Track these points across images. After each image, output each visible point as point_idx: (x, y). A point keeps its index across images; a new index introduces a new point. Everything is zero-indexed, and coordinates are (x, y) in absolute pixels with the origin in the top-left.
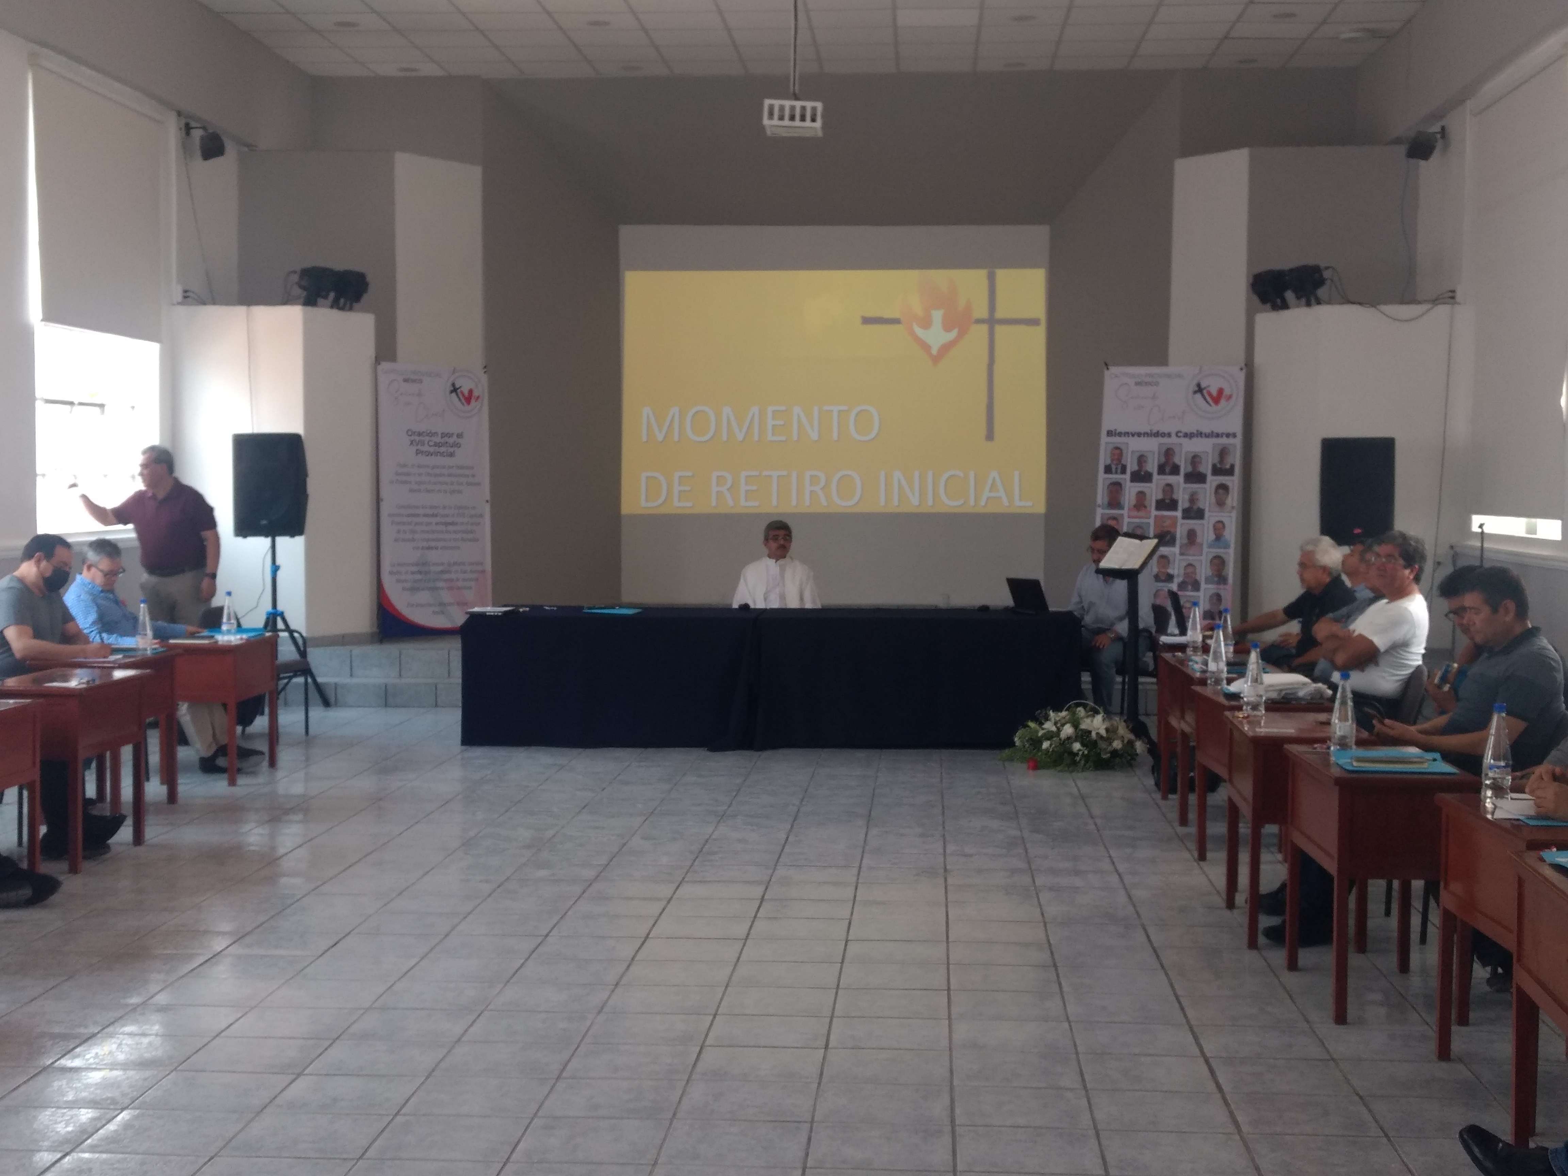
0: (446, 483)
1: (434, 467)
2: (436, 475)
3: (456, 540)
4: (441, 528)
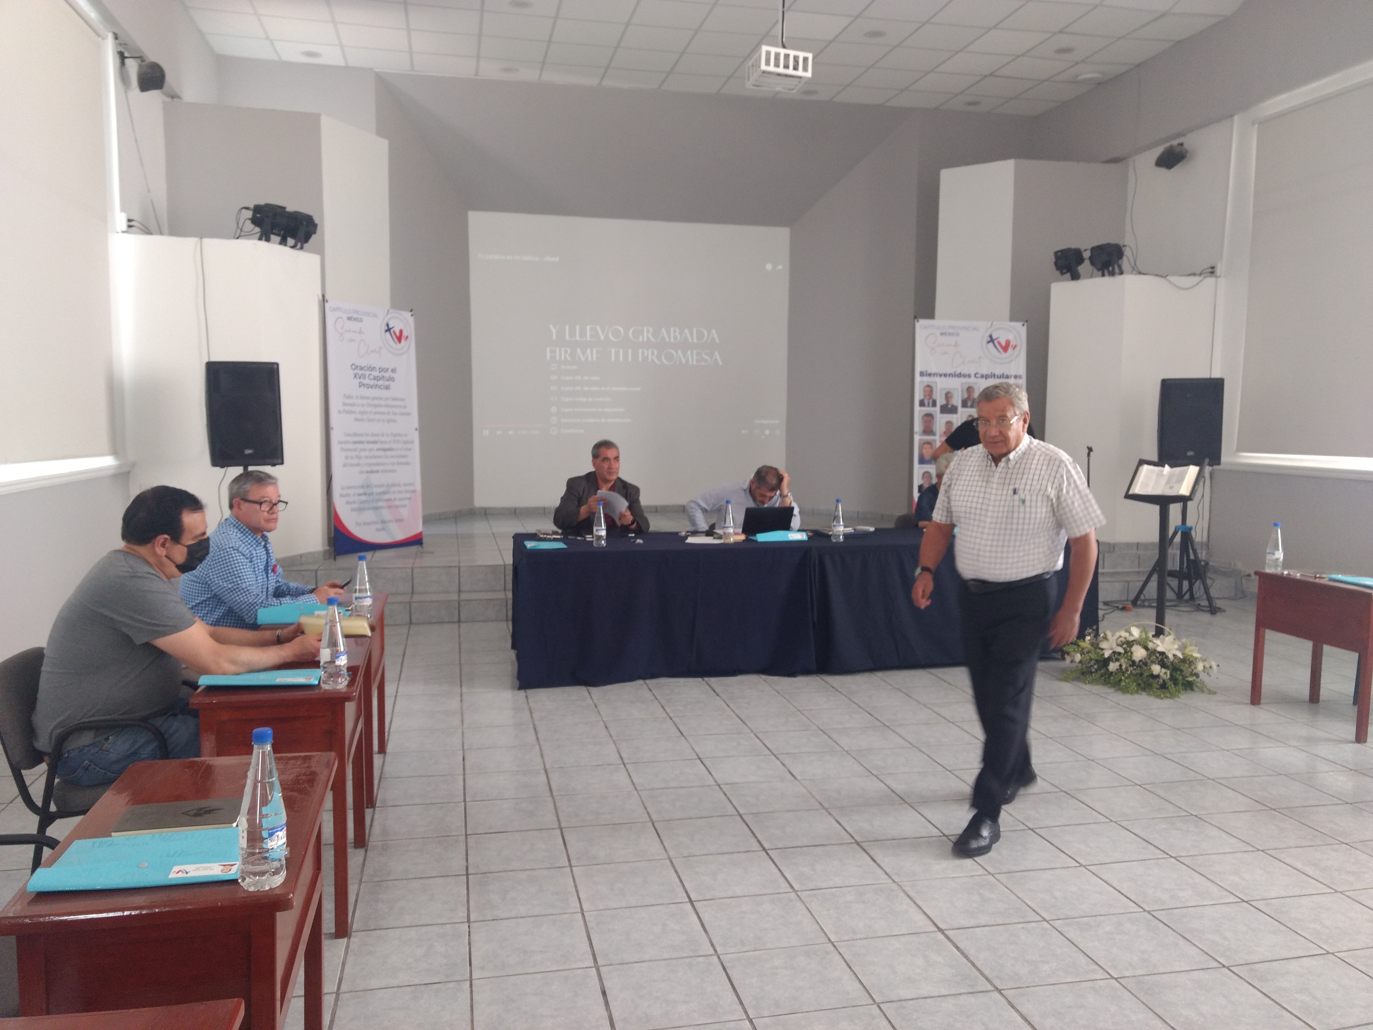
0: (383, 413)
1: (374, 398)
2: (376, 406)
3: (393, 464)
4: (381, 453)
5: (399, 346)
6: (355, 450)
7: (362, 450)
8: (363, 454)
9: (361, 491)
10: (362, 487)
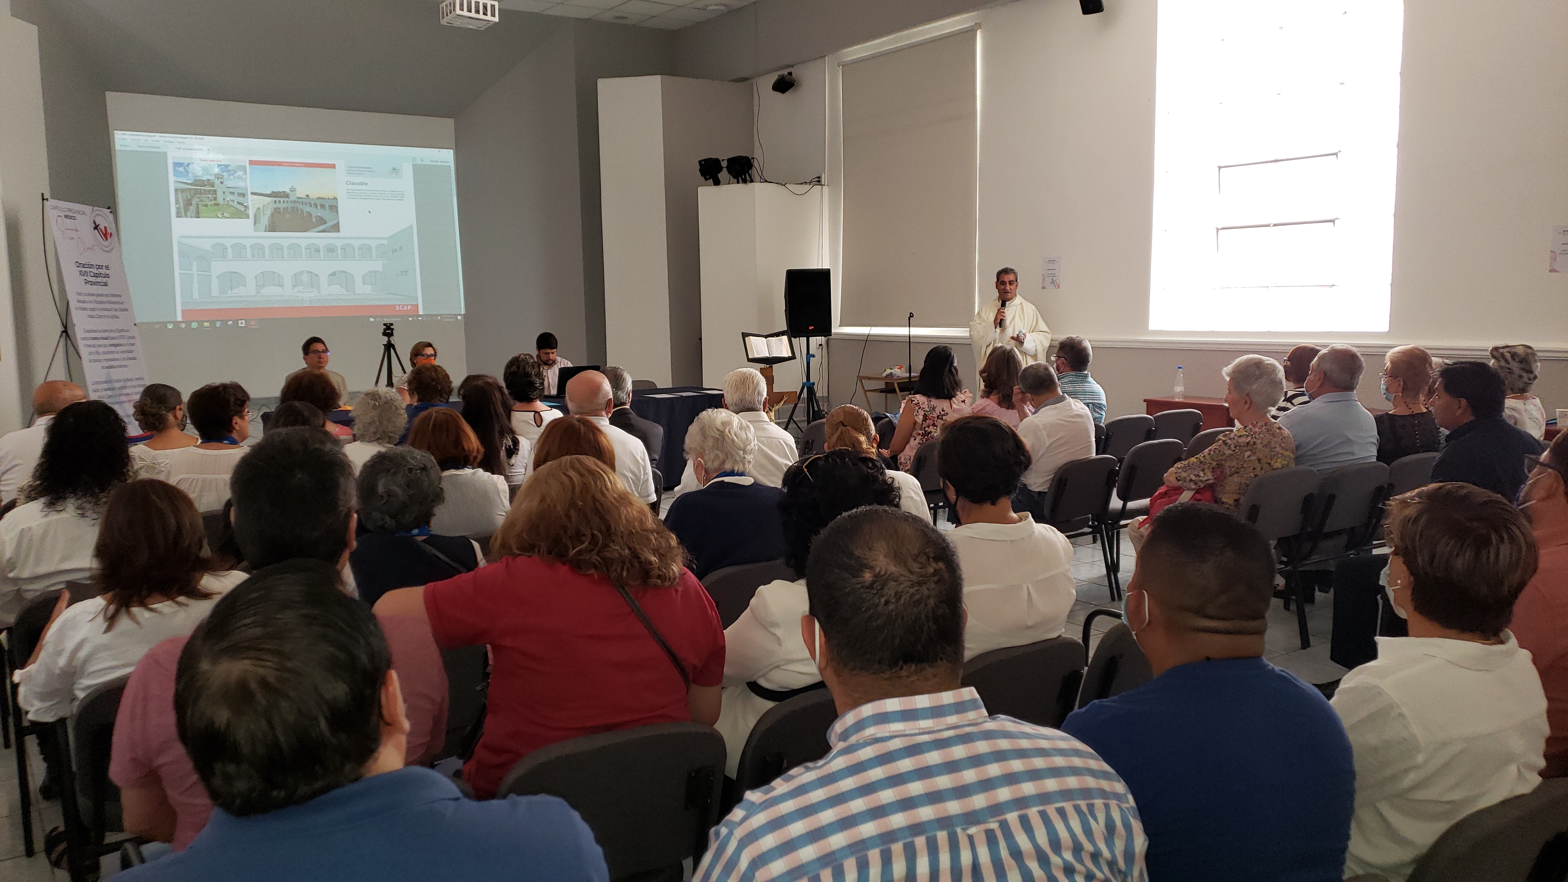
0: (107, 310)
1: (98, 295)
2: (101, 302)
3: (124, 359)
4: (113, 349)
5: (106, 243)
6: (94, 346)
7: (100, 346)
8: (101, 349)
9: (106, 386)
10: (106, 382)
